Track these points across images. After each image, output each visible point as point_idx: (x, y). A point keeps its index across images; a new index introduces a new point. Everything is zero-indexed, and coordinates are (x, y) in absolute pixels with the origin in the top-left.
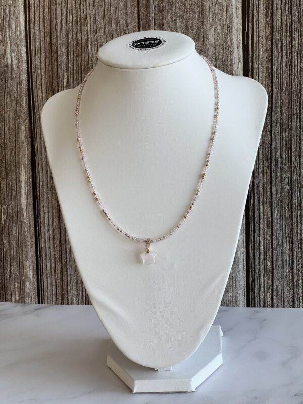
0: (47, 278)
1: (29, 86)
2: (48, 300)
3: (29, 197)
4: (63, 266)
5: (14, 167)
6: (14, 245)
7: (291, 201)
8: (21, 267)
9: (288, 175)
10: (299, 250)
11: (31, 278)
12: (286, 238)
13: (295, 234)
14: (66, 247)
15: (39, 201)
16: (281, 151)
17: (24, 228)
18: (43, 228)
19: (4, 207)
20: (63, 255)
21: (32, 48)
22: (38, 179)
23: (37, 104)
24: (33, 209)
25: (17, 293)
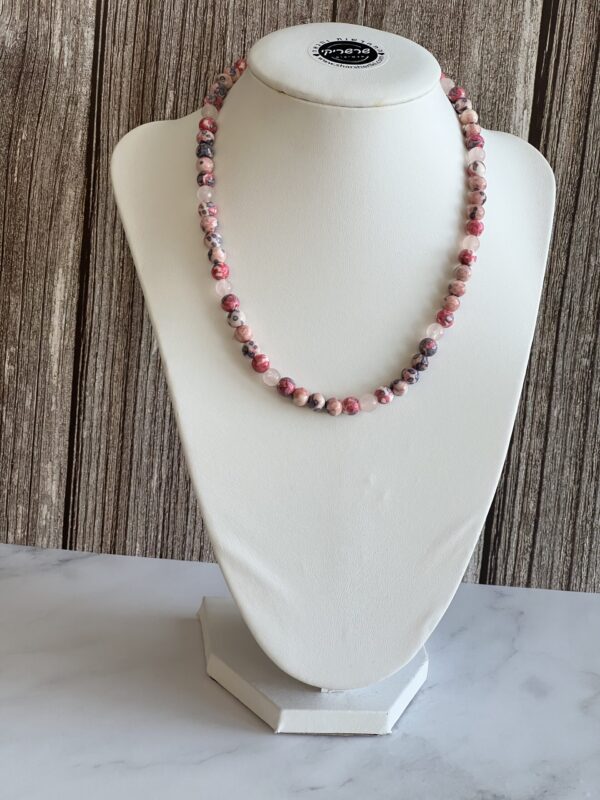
0: (87, 501)
1: (92, 108)
2: (84, 543)
3: (67, 334)
4: (123, 479)
5: (43, 271)
6: (26, 430)
7: (589, 389)
8: (34, 474)
9: (589, 338)
10: (593, 483)
11: (54, 498)
12: (571, 459)
13: (587, 452)
14: (132, 440)
15: (87, 345)
16: (583, 291)
17: (51, 395)
18: (88, 400)
19: (13, 349)
20: (124, 456)
21: (109, 30)
22: (90, 300)
23: (105, 146)
24: (72, 360)
25: (20, 525)
